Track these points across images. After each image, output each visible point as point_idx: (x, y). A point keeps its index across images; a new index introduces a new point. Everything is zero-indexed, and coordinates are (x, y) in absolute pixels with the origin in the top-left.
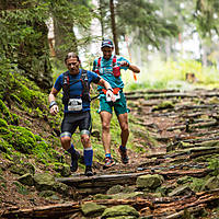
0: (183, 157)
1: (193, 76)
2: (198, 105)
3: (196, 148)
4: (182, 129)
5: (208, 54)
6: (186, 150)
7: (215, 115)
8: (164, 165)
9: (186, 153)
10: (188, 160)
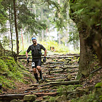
0: (46, 86)
1: (53, 48)
2: (55, 62)
3: (53, 82)
4: (47, 73)
5: (61, 38)
6: (48, 83)
7: (62, 67)
8: (37, 90)
9: (48, 85)
10: (49, 88)
